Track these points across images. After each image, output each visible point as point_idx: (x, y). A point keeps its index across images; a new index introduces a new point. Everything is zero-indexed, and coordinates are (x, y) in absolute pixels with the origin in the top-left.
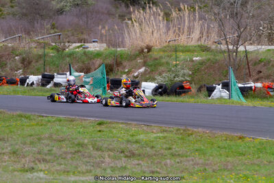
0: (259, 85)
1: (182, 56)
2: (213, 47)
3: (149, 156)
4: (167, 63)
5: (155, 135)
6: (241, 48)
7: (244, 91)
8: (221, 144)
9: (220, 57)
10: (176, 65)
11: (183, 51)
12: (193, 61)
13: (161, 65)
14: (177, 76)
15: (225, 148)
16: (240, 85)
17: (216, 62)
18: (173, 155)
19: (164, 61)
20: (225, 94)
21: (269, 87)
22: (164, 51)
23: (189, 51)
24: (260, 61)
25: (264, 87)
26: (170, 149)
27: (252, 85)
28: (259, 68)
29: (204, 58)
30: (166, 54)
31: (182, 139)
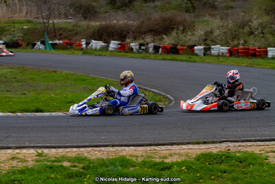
0: (61, 42)
1: (17, 25)
2: (34, 20)
3: (4, 82)
4: (9, 30)
5: (6, 70)
6: (51, 21)
7: (54, 46)
8: (44, 75)
9: (39, 26)
10: (14, 31)
11: (17, 23)
12: (23, 28)
13: (6, 31)
14: (15, 37)
15: (45, 77)
16: (50, 42)
17: (37, 29)
18: (18, 82)
19: (6, 28)
20: (42, 47)
21: (67, 43)
22: (6, 23)
23: (21, 23)
24: (62, 29)
25: (64, 43)
26: (15, 78)
27: (57, 42)
28: (61, 32)
29: (30, 27)
30: (8, 25)
31: (21, 72)
